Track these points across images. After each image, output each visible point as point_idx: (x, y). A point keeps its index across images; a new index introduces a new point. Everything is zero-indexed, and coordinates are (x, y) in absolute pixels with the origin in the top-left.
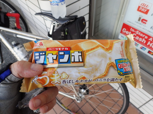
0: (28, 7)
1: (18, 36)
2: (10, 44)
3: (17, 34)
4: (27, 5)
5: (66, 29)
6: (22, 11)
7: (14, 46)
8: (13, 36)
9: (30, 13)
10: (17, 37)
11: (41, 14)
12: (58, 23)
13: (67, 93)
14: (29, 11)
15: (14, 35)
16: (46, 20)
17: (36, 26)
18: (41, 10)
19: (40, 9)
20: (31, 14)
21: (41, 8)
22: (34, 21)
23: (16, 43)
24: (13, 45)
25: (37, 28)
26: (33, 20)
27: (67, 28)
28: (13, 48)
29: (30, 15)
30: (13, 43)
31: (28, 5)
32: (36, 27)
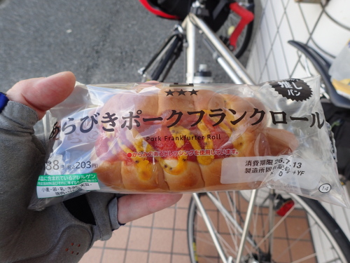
0: (285, 13)
1: (220, 60)
2: (197, 64)
3: (220, 55)
4: (285, 9)
5: (336, 120)
6: (264, 13)
7: (199, 74)
8: (211, 55)
9: (278, 28)
10: (217, 62)
11: (303, 48)
12: (327, 92)
13: (218, 235)
14: (278, 23)
15: (215, 55)
16: (304, 68)
17: (267, 60)
18: (310, 38)
19: (308, 36)
20: (278, 32)
21: (314, 36)
22: (272, 49)
23: (205, 71)
24: (200, 70)
25: (266, 64)
26: (272, 45)
27: (342, 121)
28: (195, 75)
29: (273, 30)
30: (202, 67)
31: (288, 10)
32: (264, 62)
